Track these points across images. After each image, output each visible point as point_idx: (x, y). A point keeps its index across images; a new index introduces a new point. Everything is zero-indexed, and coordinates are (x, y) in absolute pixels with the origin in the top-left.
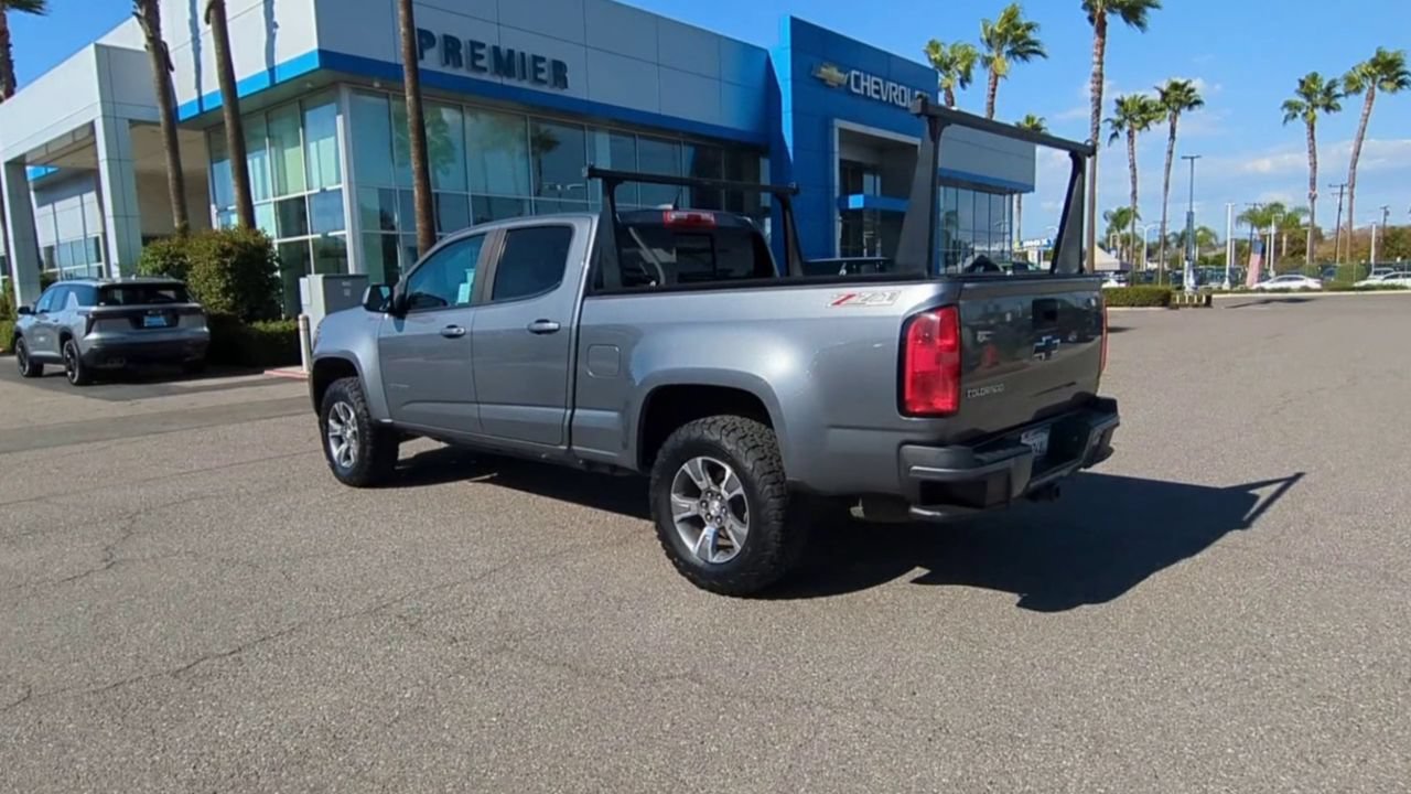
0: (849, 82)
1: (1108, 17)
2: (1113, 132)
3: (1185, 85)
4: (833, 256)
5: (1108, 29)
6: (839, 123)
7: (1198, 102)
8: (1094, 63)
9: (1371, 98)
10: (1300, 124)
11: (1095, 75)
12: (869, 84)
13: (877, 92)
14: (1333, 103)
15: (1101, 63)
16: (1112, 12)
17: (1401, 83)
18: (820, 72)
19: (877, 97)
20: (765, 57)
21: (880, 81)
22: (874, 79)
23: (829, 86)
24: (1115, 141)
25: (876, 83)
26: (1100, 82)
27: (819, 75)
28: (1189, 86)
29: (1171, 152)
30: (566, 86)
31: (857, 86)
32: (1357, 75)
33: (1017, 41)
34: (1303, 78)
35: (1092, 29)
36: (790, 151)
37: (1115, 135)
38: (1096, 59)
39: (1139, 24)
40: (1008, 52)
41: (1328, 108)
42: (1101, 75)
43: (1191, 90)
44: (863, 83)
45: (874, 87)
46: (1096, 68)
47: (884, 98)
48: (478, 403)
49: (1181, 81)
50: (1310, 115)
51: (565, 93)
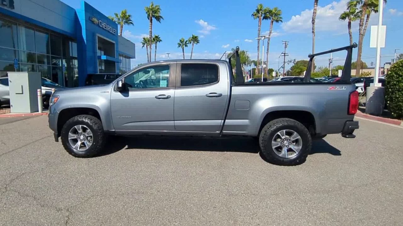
0: (99, 23)
1: (153, 18)
2: (143, 45)
3: (158, 36)
4: (97, 73)
5: (153, 21)
6: (98, 35)
7: (161, 41)
8: (150, 29)
9: (193, 45)
10: (181, 48)
11: (150, 31)
12: (104, 25)
13: (105, 27)
14: (187, 45)
15: (151, 29)
16: (153, 17)
17: (198, 42)
18: (92, 19)
19: (105, 29)
20: (74, 11)
21: (106, 24)
22: (105, 24)
23: (95, 24)
24: (143, 47)
25: (105, 25)
26: (151, 33)
27: (92, 20)
28: (159, 37)
29: (156, 52)
30: (14, 8)
31: (101, 25)
32: (190, 40)
33: (127, 20)
34: (180, 39)
35: (149, 21)
36: (85, 41)
37: (144, 46)
38: (150, 28)
39: (159, 21)
40: (124, 22)
41: (186, 46)
42: (151, 32)
43: (159, 38)
44: (102, 24)
45: (105, 26)
46: (150, 30)
47: (107, 29)
48: (174, 121)
49: (157, 35)
50: (183, 47)
51: (13, 11)
